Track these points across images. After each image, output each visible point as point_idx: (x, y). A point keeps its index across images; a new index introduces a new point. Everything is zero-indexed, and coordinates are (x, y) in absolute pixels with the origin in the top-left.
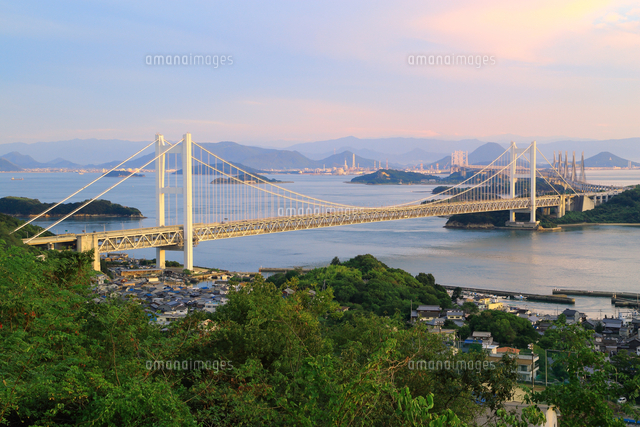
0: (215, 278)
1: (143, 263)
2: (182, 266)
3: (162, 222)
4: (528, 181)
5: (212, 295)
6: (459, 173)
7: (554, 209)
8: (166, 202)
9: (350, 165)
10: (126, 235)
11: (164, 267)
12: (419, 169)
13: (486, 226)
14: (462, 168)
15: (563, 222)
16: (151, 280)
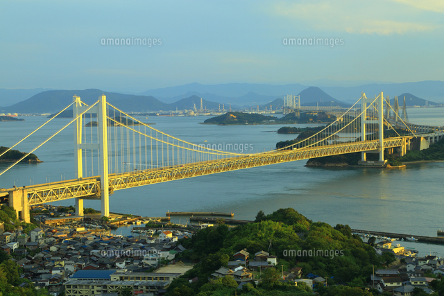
0: (130, 223)
1: (62, 210)
2: (99, 212)
3: (80, 175)
4: (377, 126)
5: (141, 245)
6: (293, 114)
7: (397, 150)
8: (83, 156)
9: (198, 107)
10: (51, 188)
11: (82, 215)
12: (255, 109)
13: (341, 165)
14: (296, 110)
15: (406, 160)
16: (78, 230)
